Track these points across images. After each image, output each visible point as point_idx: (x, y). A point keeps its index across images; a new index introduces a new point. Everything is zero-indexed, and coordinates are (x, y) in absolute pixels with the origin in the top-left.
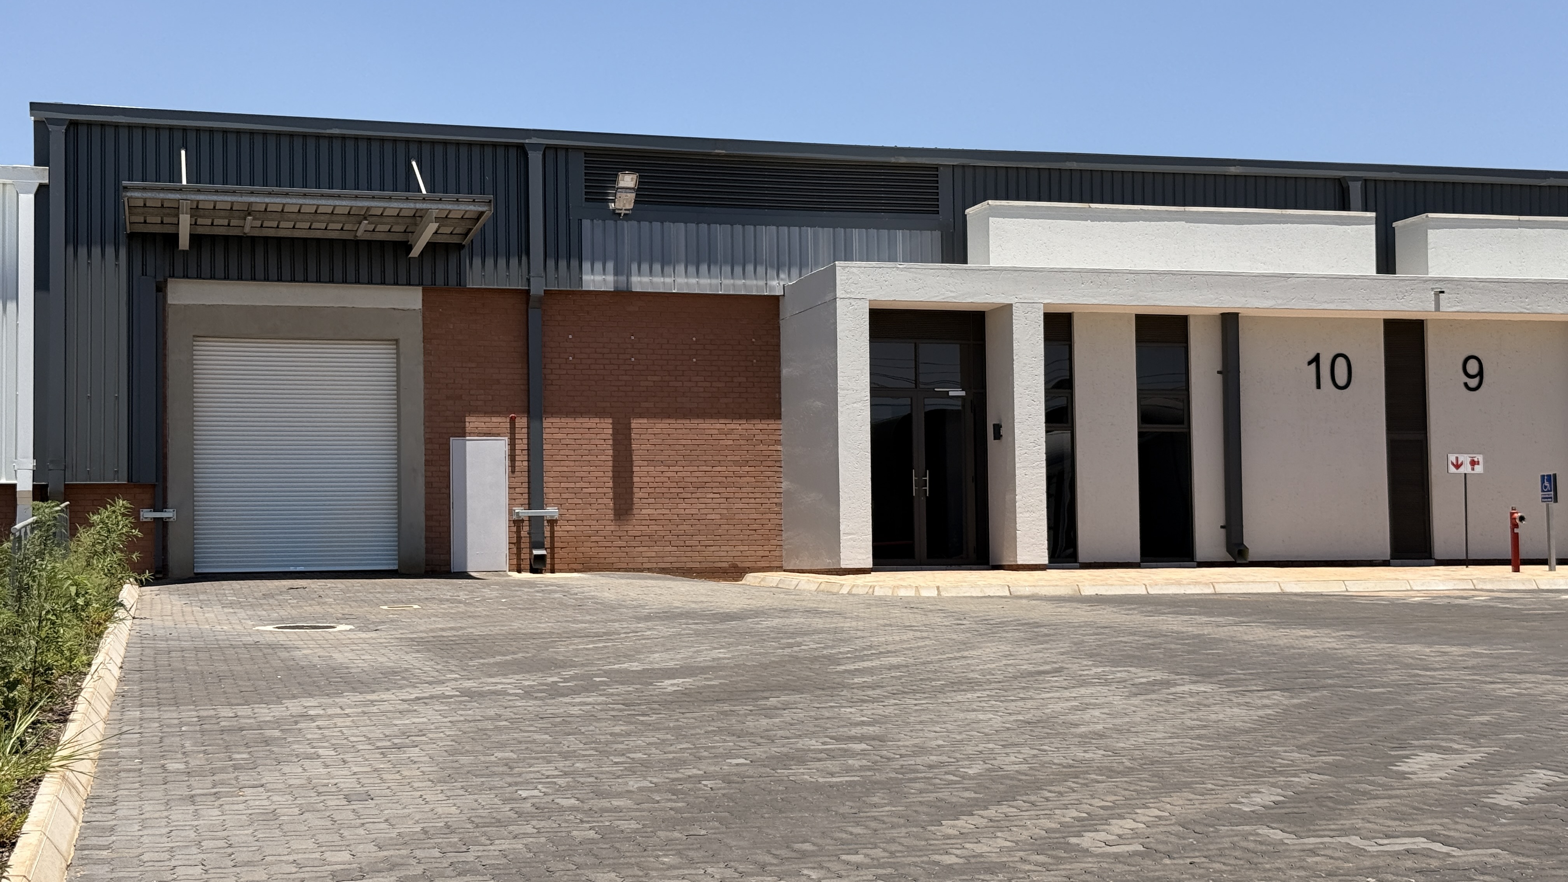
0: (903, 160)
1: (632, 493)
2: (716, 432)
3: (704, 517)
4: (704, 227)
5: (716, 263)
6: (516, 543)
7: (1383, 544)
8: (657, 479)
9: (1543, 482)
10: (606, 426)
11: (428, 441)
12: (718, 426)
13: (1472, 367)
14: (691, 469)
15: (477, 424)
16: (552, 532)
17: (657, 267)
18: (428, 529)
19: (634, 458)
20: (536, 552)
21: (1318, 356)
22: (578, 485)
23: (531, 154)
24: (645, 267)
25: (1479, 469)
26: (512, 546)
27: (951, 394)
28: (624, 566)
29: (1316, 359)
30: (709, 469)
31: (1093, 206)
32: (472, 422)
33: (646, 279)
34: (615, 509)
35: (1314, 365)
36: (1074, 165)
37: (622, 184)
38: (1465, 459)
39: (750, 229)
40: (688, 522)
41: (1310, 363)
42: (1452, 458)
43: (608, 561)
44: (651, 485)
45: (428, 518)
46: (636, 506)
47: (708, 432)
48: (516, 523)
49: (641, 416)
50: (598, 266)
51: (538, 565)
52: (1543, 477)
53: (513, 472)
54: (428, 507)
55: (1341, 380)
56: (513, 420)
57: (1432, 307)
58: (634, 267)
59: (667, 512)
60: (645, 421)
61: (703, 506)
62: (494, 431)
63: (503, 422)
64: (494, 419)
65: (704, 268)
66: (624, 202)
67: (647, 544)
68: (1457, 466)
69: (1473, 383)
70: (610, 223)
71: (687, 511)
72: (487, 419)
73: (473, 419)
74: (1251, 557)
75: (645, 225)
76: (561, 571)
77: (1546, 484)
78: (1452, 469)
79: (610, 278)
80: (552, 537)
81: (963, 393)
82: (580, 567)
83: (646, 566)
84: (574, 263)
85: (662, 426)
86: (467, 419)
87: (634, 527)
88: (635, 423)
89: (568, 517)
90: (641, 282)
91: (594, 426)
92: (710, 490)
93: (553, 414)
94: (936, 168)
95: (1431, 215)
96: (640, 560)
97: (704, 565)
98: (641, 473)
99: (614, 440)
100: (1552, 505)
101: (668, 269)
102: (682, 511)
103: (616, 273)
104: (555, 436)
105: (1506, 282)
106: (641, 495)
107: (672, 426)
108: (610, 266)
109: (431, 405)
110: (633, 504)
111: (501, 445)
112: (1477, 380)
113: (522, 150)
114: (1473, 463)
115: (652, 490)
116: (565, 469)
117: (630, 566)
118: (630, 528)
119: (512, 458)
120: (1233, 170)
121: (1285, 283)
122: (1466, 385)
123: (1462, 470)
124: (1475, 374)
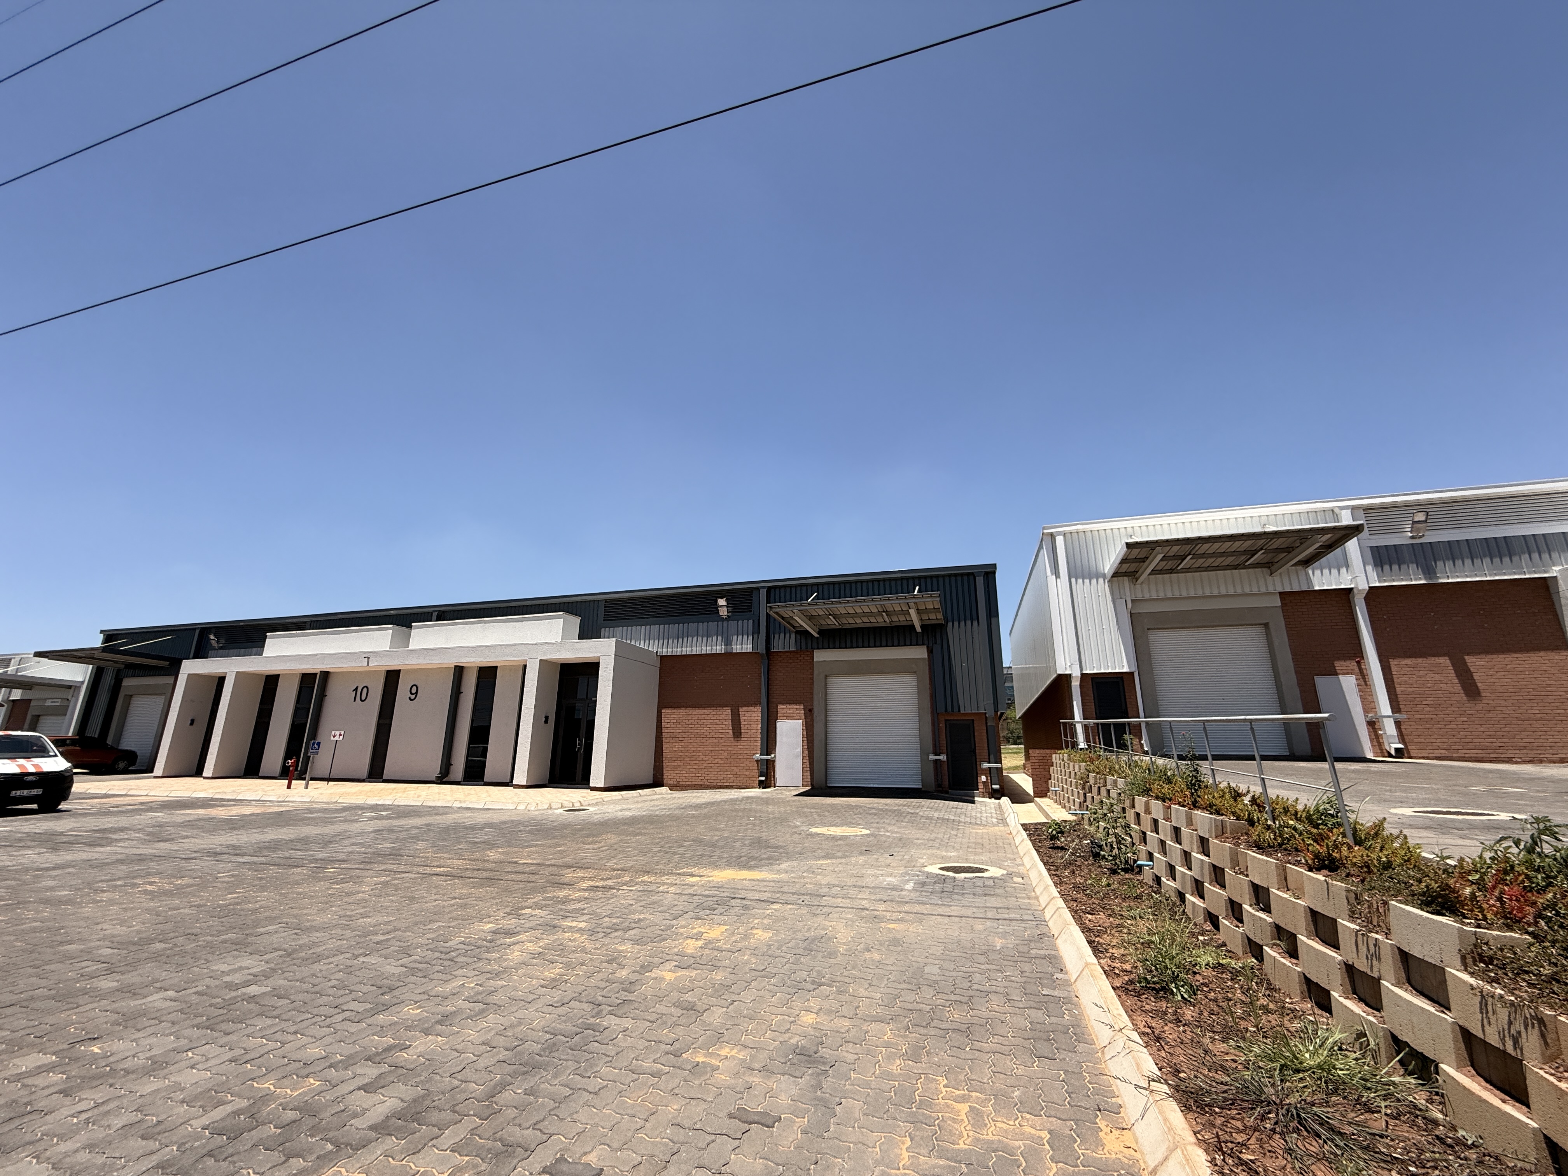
7: (365, 771)
13: (414, 690)
23: (197, 631)
29: (356, 689)
41: (354, 691)
42: (333, 733)
55: (363, 698)
69: (413, 697)
78: (332, 738)
114: (340, 735)
122: (410, 698)
124: (414, 692)
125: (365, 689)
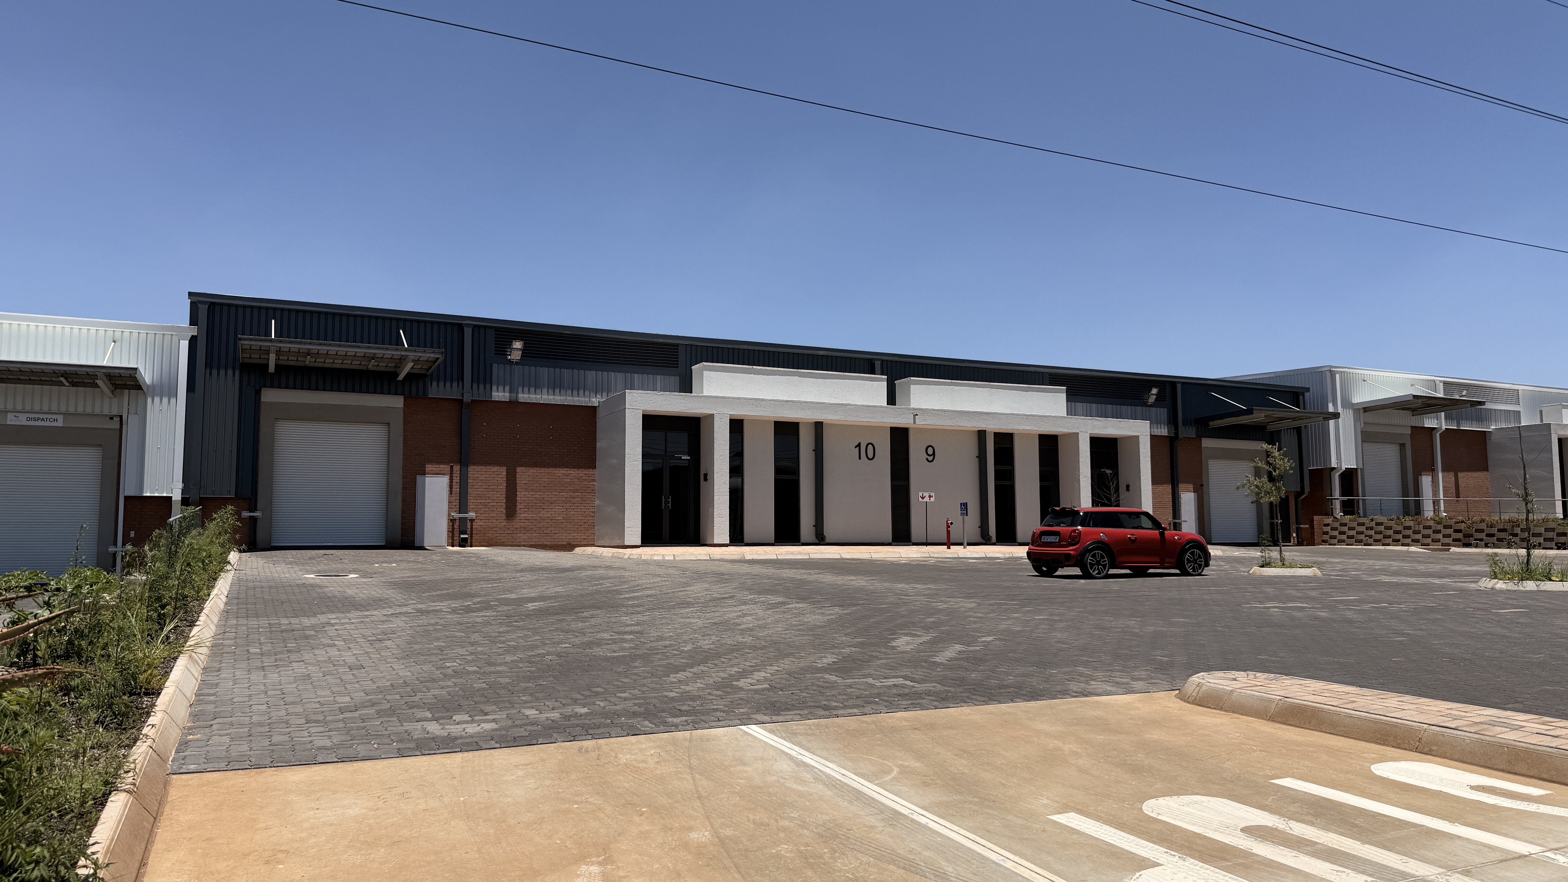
0: (661, 340)
1: (516, 506)
2: (562, 475)
3: (554, 518)
4: (558, 370)
5: (564, 389)
6: (451, 532)
7: (888, 535)
8: (529, 499)
9: (961, 506)
10: (503, 471)
11: (404, 477)
12: (563, 472)
13: (930, 451)
14: (548, 493)
15: (432, 469)
16: (472, 526)
17: (532, 389)
18: (403, 524)
19: (518, 487)
20: (462, 536)
21: (860, 443)
22: (486, 501)
23: (466, 329)
24: (526, 389)
25: (932, 499)
26: (450, 533)
27: (683, 458)
28: (511, 543)
29: (859, 445)
30: (558, 493)
31: (754, 367)
32: (429, 467)
33: (526, 396)
34: (506, 514)
35: (858, 448)
36: (745, 347)
37: (514, 346)
38: (926, 494)
39: (582, 372)
40: (546, 521)
41: (856, 447)
42: (921, 494)
43: (501, 541)
44: (526, 501)
45: (403, 518)
46: (518, 512)
47: (557, 475)
48: (452, 521)
49: (521, 466)
50: (501, 388)
51: (463, 543)
52: (961, 504)
53: (451, 494)
54: (403, 512)
55: (870, 455)
56: (452, 467)
57: (912, 422)
58: (520, 389)
59: (535, 515)
60: (524, 468)
61: (554, 513)
62: (441, 472)
63: (447, 468)
64: (441, 466)
65: (557, 391)
66: (516, 356)
67: (523, 532)
68: (923, 498)
69: (930, 458)
70: (508, 366)
71: (545, 515)
72: (438, 466)
73: (430, 466)
74: (827, 541)
75: (527, 368)
76: (476, 546)
77: (963, 507)
78: (920, 499)
79: (507, 395)
80: (472, 528)
81: (689, 458)
82: (486, 544)
83: (522, 543)
84: (488, 386)
85: (532, 471)
86: (427, 466)
87: (516, 523)
88: (519, 469)
89: (481, 518)
90: (524, 397)
91: (496, 470)
92: (557, 505)
93: (474, 464)
94: (677, 345)
95: (912, 378)
96: (519, 540)
97: (553, 543)
98: (521, 495)
99: (507, 478)
100: (965, 517)
101: (538, 391)
102: (542, 515)
103: (510, 392)
104: (475, 476)
105: (945, 411)
106: (521, 507)
107: (538, 471)
108: (507, 388)
109: (406, 457)
110: (516, 511)
111: (445, 480)
112: (932, 457)
113: (461, 327)
114: (930, 497)
115: (527, 504)
116: (480, 493)
117: (514, 543)
118: (515, 523)
119: (451, 487)
120: (821, 353)
121: (844, 408)
122: (927, 459)
123: (925, 500)
124: (931, 454)
125: (870, 447)
